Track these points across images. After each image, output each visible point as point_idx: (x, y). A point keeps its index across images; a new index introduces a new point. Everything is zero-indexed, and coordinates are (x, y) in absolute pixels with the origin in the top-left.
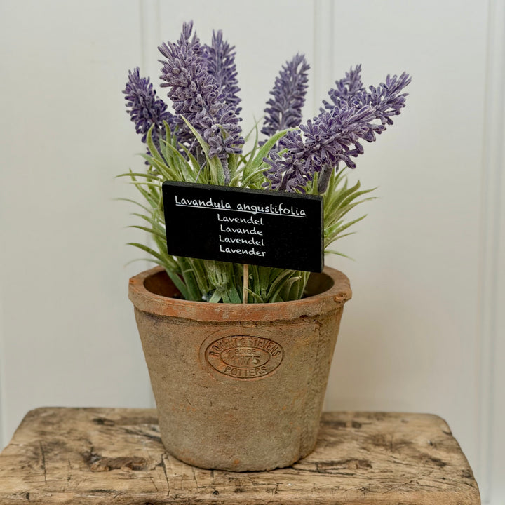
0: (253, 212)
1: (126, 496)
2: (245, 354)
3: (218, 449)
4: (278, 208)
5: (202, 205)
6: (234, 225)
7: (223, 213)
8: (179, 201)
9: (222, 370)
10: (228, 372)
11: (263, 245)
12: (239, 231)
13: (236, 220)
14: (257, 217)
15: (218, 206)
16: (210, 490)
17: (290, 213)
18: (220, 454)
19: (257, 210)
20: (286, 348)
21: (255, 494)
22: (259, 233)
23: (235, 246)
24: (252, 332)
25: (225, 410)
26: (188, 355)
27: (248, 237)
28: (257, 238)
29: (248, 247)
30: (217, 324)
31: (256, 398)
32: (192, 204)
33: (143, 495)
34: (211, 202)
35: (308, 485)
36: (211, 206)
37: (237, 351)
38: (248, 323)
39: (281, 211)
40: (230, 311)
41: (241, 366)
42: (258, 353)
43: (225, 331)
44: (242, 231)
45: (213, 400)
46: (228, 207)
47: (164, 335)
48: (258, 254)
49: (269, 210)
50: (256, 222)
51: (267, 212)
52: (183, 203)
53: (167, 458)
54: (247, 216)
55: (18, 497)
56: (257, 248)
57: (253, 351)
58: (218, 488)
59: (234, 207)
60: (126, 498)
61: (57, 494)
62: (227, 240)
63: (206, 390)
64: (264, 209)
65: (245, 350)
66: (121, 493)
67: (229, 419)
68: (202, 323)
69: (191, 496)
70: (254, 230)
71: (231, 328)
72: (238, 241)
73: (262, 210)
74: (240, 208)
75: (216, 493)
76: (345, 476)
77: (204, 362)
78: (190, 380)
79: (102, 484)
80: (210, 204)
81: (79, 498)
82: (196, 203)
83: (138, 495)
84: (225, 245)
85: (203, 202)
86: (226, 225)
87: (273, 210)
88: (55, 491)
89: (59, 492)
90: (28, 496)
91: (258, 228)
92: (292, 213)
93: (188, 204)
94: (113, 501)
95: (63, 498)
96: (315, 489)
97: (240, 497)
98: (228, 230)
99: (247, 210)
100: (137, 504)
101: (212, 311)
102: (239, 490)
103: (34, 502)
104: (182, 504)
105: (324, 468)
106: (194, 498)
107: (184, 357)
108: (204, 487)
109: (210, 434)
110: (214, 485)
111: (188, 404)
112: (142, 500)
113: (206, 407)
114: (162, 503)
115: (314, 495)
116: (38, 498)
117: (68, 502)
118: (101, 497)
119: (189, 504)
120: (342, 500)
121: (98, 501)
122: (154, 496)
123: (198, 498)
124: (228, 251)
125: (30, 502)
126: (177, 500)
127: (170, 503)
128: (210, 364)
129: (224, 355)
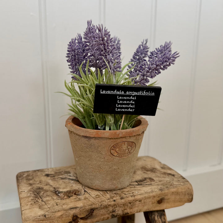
0: (133, 95)
2: (124, 148)
3: (110, 184)
4: (143, 92)
5: (112, 93)
6: (124, 100)
7: (120, 96)
8: (102, 91)
9: (115, 155)
10: (118, 156)
11: (134, 107)
12: (125, 102)
13: (125, 98)
14: (134, 96)
15: (118, 93)
16: (112, 200)
17: (148, 94)
18: (111, 185)
19: (135, 93)
21: (128, 198)
22: (133, 102)
23: (123, 108)
24: (128, 140)
25: (115, 169)
26: (102, 151)
27: (128, 104)
28: (132, 104)
29: (127, 108)
30: (117, 138)
31: (125, 164)
32: (107, 93)
33: (89, 207)
34: (116, 91)
36: (116, 93)
37: (122, 148)
38: (128, 137)
39: (144, 93)
40: (122, 133)
41: (122, 153)
42: (129, 147)
43: (119, 141)
44: (127, 102)
45: (111, 166)
46: (123, 93)
47: (93, 144)
48: (131, 110)
49: (140, 93)
50: (133, 98)
51: (139, 94)
52: (104, 92)
53: (85, 188)
54: (129, 96)
55: (41, 217)
56: (131, 108)
57: (127, 147)
58: (114, 199)
59: (125, 92)
60: (84, 209)
61: (57, 213)
62: (120, 106)
63: (109, 163)
64: (138, 93)
65: (125, 147)
66: (81, 208)
67: (116, 172)
68: (111, 139)
69: (106, 204)
70: (132, 102)
71: (121, 139)
72: (124, 106)
73: (137, 93)
74: (128, 93)
75: (114, 201)
77: (109, 153)
78: (102, 160)
79: (72, 205)
80: (115, 92)
81: (65, 213)
82: (109, 92)
83: (87, 207)
84: (118, 108)
85: (112, 91)
86: (120, 100)
87: (141, 93)
88: (55, 212)
89: (57, 212)
90: (45, 216)
91: (133, 100)
92: (149, 94)
93: (106, 93)
94: (79, 211)
95: (59, 214)
96: (146, 193)
97: (123, 201)
98: (121, 102)
99: (131, 93)
100: (88, 211)
101: (116, 134)
102: (122, 198)
103: (48, 218)
104: (104, 208)
105: (141, 183)
106: (107, 204)
107: (101, 152)
108: (109, 199)
109: (108, 179)
110: (112, 197)
111: (100, 169)
112: (89, 209)
113: (108, 169)
114: (97, 208)
115: (146, 195)
116: (49, 216)
117: (62, 215)
118: (74, 211)
119: (106, 207)
120: (155, 195)
121: (73, 213)
122: (93, 206)
123: (109, 204)
124: (119, 110)
125: (46, 218)
126: (102, 206)
127: (99, 208)
128: (111, 154)
129: (117, 150)
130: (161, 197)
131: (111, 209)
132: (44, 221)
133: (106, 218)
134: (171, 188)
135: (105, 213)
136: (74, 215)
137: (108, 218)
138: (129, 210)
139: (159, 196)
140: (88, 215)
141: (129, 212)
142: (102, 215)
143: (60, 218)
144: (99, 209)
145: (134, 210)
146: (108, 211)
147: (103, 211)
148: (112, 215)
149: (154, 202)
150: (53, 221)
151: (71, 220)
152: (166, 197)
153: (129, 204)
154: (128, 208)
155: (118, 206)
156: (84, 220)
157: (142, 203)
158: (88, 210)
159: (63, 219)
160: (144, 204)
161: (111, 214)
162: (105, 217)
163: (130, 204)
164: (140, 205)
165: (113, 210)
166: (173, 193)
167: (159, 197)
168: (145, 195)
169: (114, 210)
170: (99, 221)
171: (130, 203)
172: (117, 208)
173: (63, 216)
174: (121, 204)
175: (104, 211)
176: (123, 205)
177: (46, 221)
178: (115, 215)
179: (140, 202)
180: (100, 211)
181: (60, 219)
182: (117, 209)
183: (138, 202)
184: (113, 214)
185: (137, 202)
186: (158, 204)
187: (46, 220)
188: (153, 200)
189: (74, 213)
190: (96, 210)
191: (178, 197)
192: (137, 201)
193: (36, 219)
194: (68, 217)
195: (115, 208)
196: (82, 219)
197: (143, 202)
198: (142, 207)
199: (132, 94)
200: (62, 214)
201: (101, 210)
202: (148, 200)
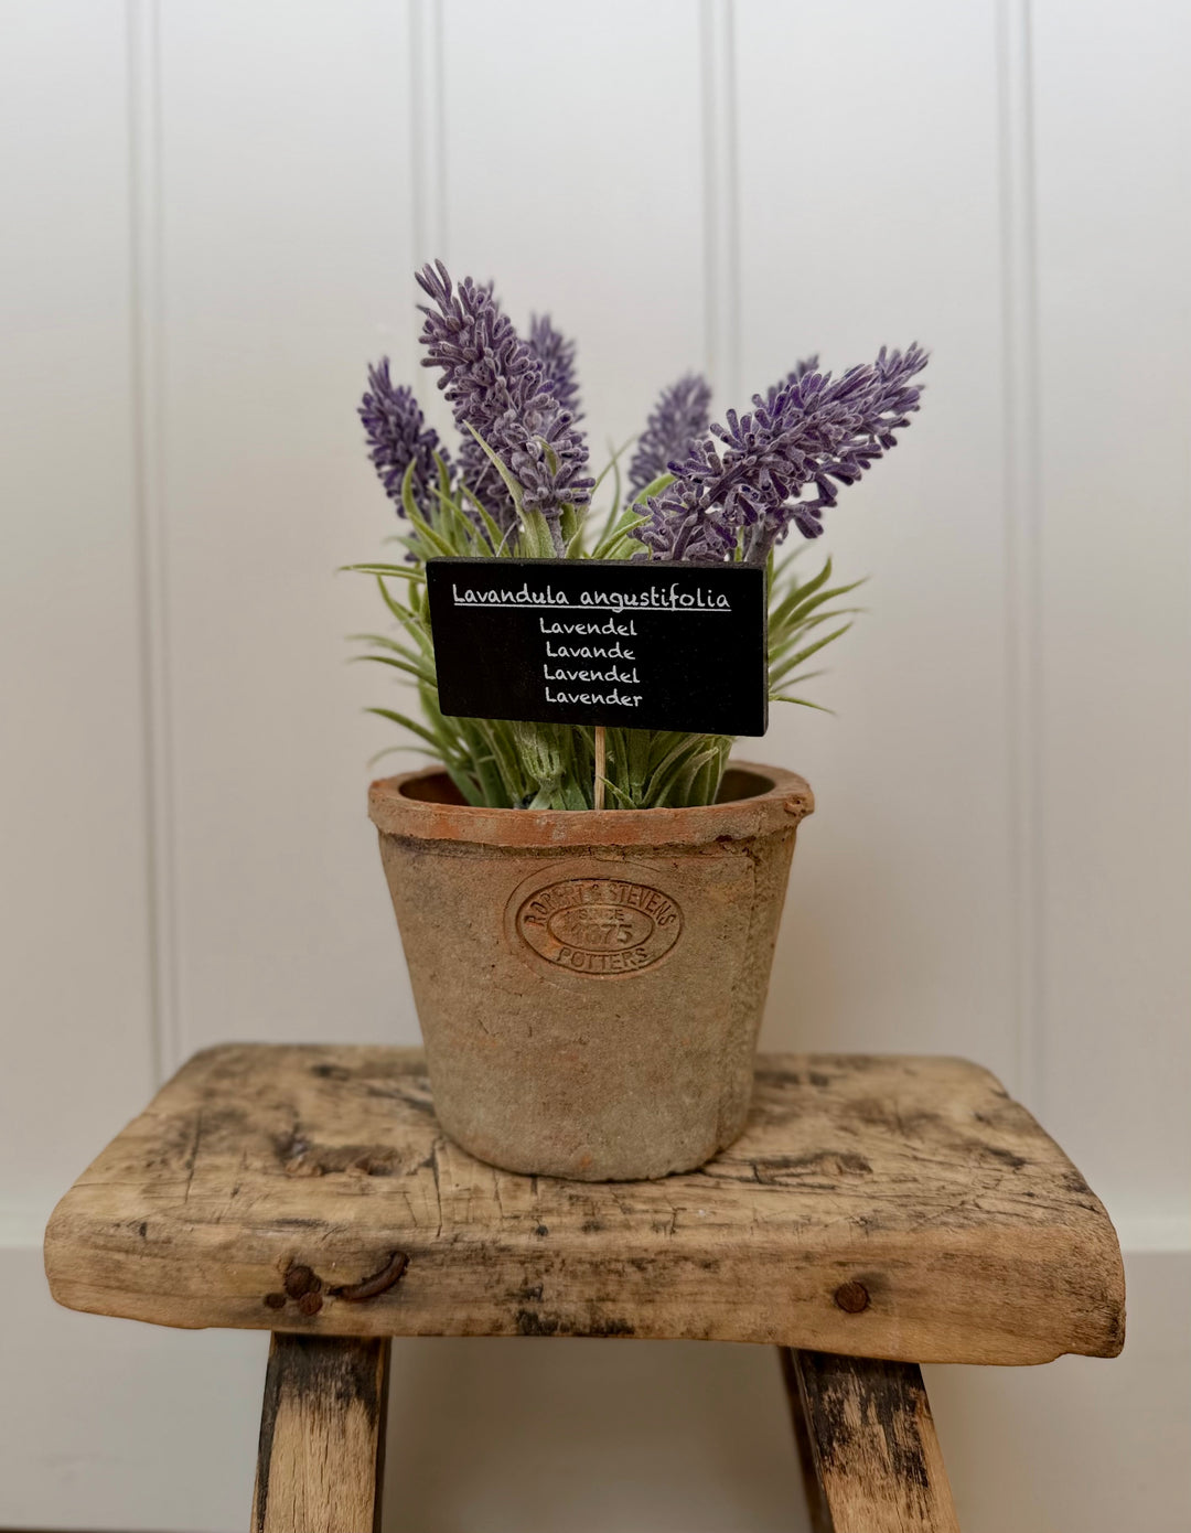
0: (613, 608)
1: (348, 1235)
2: (600, 921)
3: (546, 1132)
4: (667, 595)
5: (508, 600)
6: (574, 641)
7: (552, 616)
8: (461, 595)
9: (553, 955)
10: (566, 960)
11: (636, 680)
12: (585, 653)
13: (579, 629)
14: (621, 619)
15: (541, 601)
16: (528, 1224)
17: (695, 605)
18: (549, 1143)
19: (624, 603)
20: (686, 906)
21: (627, 1234)
22: (627, 655)
23: (577, 687)
24: (617, 871)
25: (558, 1045)
26: (480, 924)
27: (602, 665)
28: (624, 666)
29: (604, 688)
30: (541, 852)
31: (626, 1018)
32: (487, 601)
33: (385, 1233)
34: (525, 592)
35: (742, 1215)
36: (527, 603)
37: (582, 914)
38: (608, 850)
39: (674, 601)
40: (569, 823)
41: (592, 946)
42: (629, 916)
43: (559, 868)
44: (592, 653)
45: (533, 1024)
46: (562, 599)
47: (432, 882)
48: (625, 701)
49: (649, 601)
50: (621, 631)
51: (644, 606)
52: (469, 598)
53: (442, 1149)
54: (600, 617)
55: (124, 1231)
56: (624, 690)
57: (619, 914)
58: (547, 1221)
59: (574, 599)
60: (348, 1241)
61: (202, 1226)
62: (561, 675)
63: (520, 1001)
64: (639, 600)
65: (602, 911)
66: (338, 1229)
67: (569, 1064)
68: (509, 852)
69: (487, 1237)
70: (618, 649)
71: (570, 861)
72: (582, 676)
73: (634, 602)
74: (586, 601)
75: (542, 1232)
76: (819, 1191)
77: (514, 939)
78: (484, 979)
79: (300, 1208)
80: (525, 598)
81: (249, 1236)
82: (496, 598)
83: (373, 1234)
84: (557, 687)
85: (510, 593)
87: (658, 600)
88: (199, 1221)
89: (209, 1222)
90: (143, 1229)
91: (626, 643)
92: (700, 604)
93: (479, 602)
94: (322, 1246)
95: (215, 1236)
96: (760, 1224)
97: (593, 1241)
98: (563, 652)
99: (602, 603)
100: (371, 1255)
101: (531, 825)
102: (591, 1227)
103: (156, 1243)
104: (468, 1257)
105: (771, 1172)
106: (494, 1242)
107: (473, 929)
108: (516, 1217)
109: (529, 1098)
110: (537, 1213)
111: (482, 1033)
112: (381, 1244)
113: (519, 1039)
114: (426, 1253)
115: (757, 1238)
116: (164, 1235)
117: (226, 1247)
118: (295, 1237)
119: (483, 1257)
120: (819, 1249)
121: (287, 1245)
122: (406, 1237)
123: (503, 1243)
124: (562, 698)
125: (146, 1242)
126: (459, 1246)
127: (442, 1252)
128: (527, 944)
129: (557, 923)
130: (860, 1270)
131: (514, 1276)
132: (136, 1257)
133: (486, 1328)
134: (945, 1224)
135: (479, 1292)
136: (296, 1262)
137: (497, 1328)
138: (630, 1306)
139: (842, 1258)
140: (374, 1278)
141: (636, 1323)
142: (458, 1300)
143: (215, 1259)
144: (439, 1258)
145: (666, 1315)
146: (498, 1282)
147: (463, 1279)
148: (522, 1313)
149: (805, 1293)
150: (179, 1270)
151: (279, 1288)
152: (900, 1274)
153: (630, 1269)
154: (625, 1295)
155: (558, 1265)
156: (355, 1305)
157: (719, 1281)
158: (375, 1252)
159: (234, 1269)
160: (733, 1290)
161: (514, 1307)
162: (476, 1314)
163: (641, 1268)
164: (705, 1288)
165: (526, 1282)
166: (948, 1256)
167: (842, 1264)
168: (747, 1236)
169: (534, 1284)
170: (440, 1335)
171: (638, 1264)
172: (555, 1280)
173: (233, 1251)
174: (580, 1261)
175: (469, 1279)
176: (595, 1266)
177: (145, 1259)
178: (541, 1317)
179: (706, 1274)
180: (448, 1275)
181: (217, 1266)
182: (552, 1283)
183: (690, 1271)
184: (531, 1307)
185: (689, 1266)
186: (840, 1314)
187: (142, 1254)
188: (800, 1279)
189: (294, 1250)
190: (421, 1261)
191: (992, 1296)
192: (686, 1259)
193: (99, 1234)
194: (262, 1263)
195: (538, 1274)
196: (339, 1292)
197: (725, 1271)
198: (723, 1307)
199: (612, 604)
200: (232, 1237)
201: (454, 1269)
202: (765, 1272)
